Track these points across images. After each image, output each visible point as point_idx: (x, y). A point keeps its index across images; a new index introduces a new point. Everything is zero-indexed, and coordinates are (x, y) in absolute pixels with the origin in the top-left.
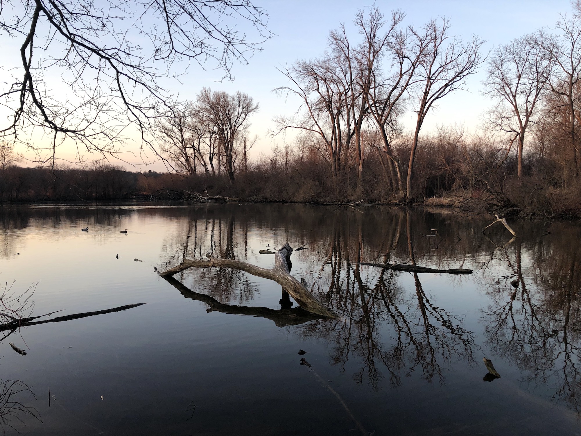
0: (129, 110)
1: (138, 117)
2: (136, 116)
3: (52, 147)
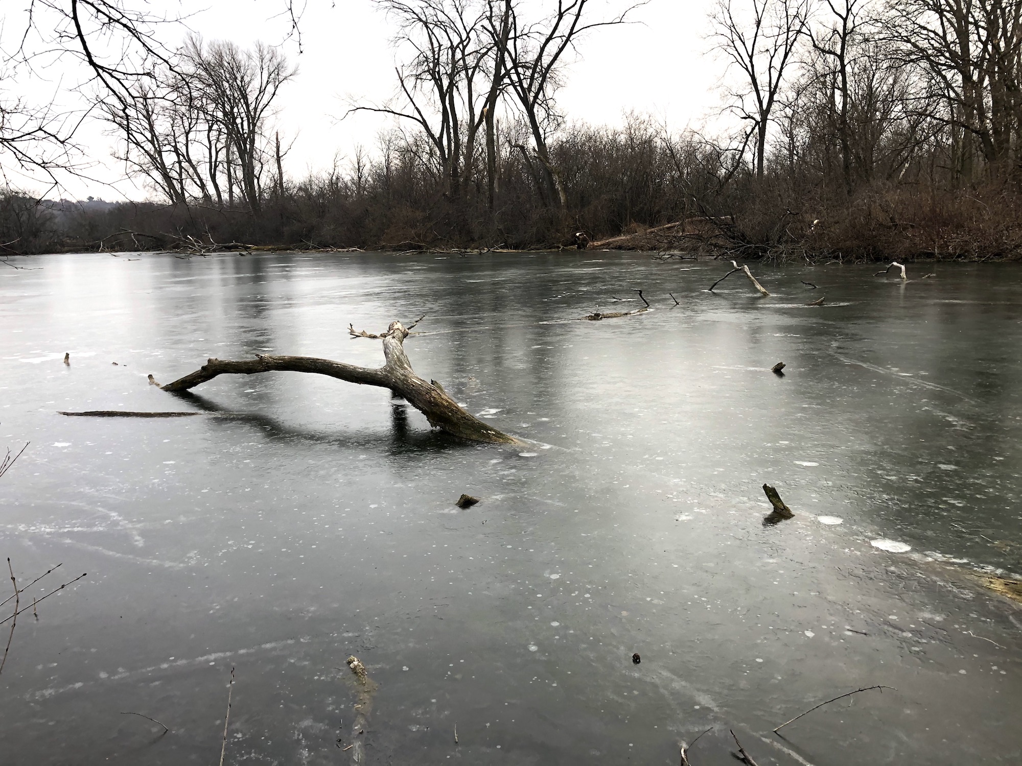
0: (99, 77)
1: (118, 94)
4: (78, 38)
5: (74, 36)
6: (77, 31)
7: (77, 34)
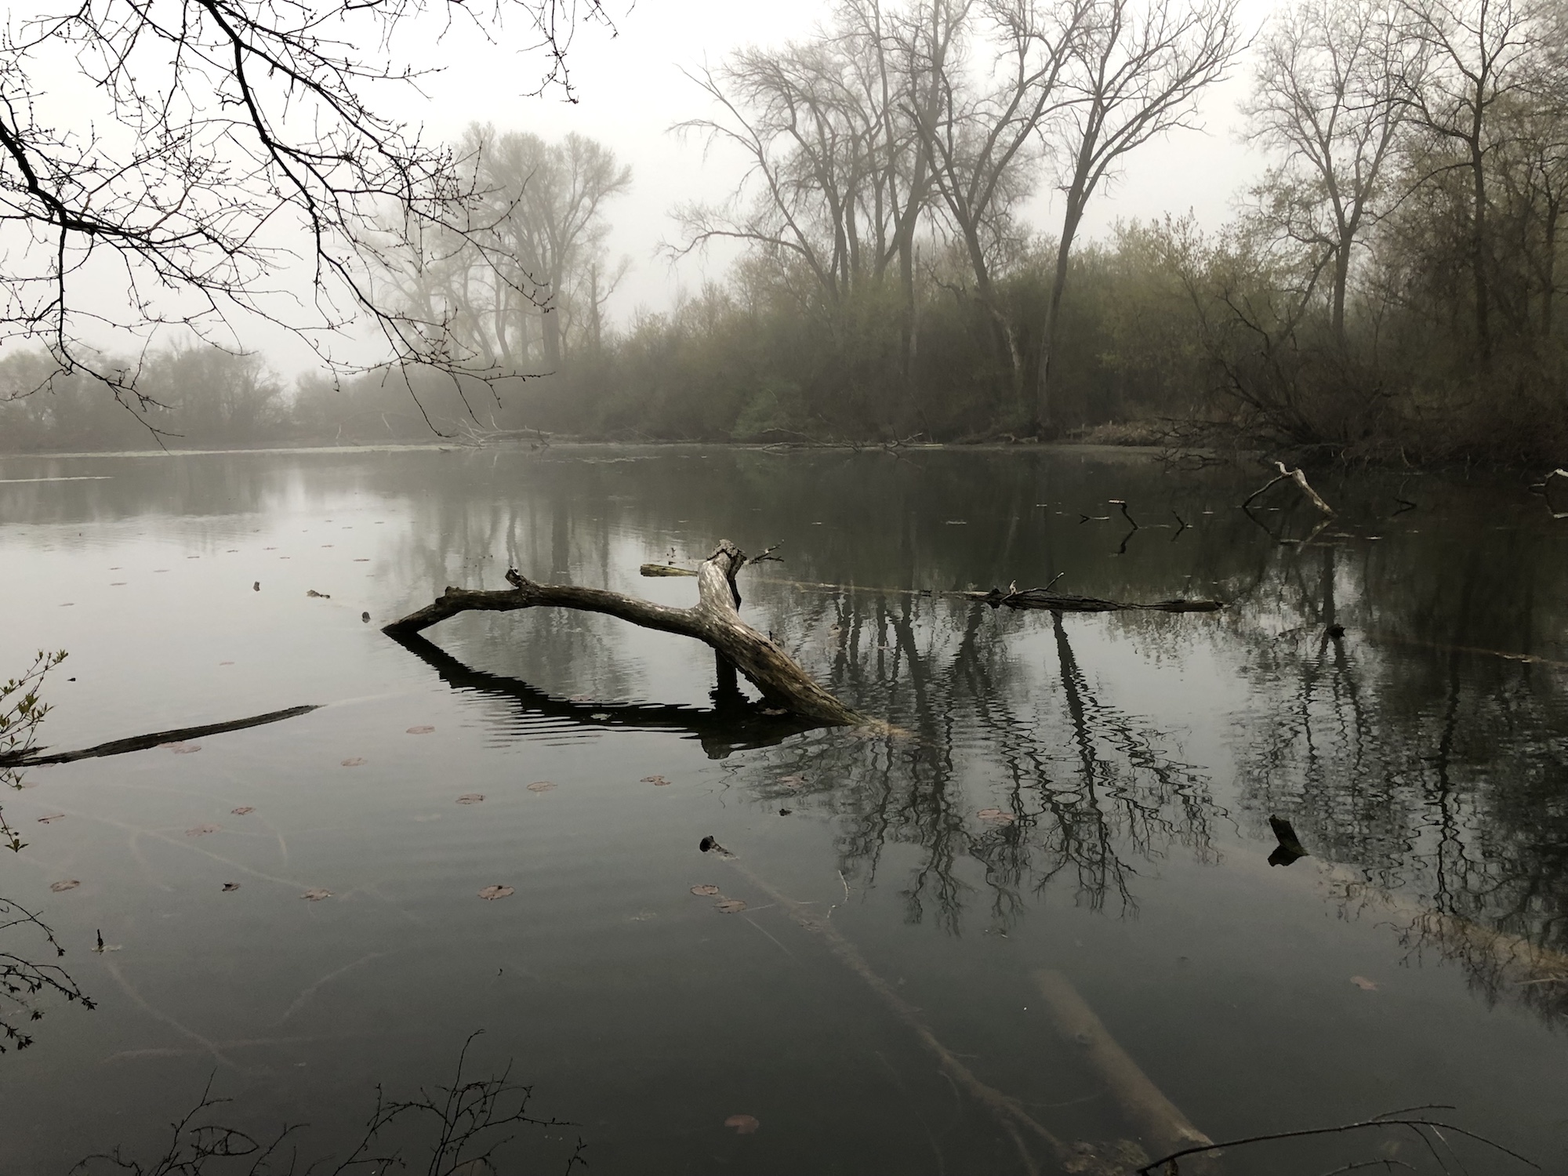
0: (275, 162)
1: (303, 184)
2: (297, 182)
3: (53, 274)
4: (245, 103)
5: (239, 101)
6: (242, 94)
7: (243, 97)
